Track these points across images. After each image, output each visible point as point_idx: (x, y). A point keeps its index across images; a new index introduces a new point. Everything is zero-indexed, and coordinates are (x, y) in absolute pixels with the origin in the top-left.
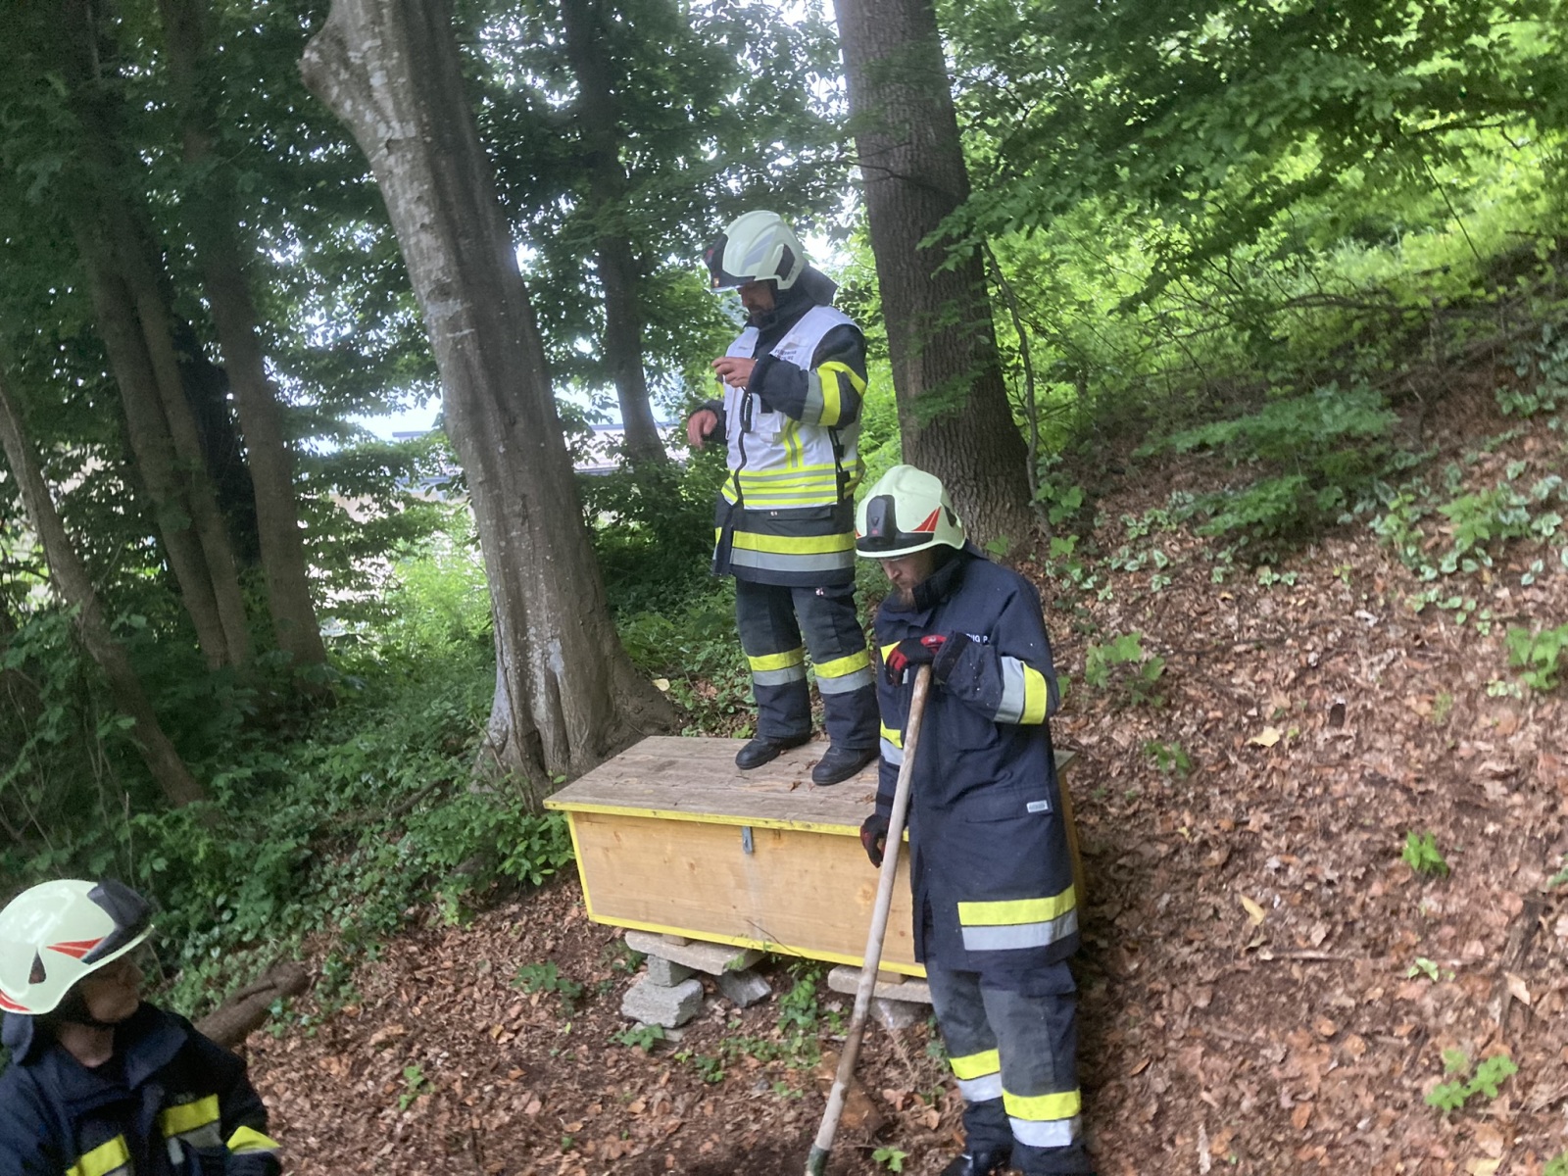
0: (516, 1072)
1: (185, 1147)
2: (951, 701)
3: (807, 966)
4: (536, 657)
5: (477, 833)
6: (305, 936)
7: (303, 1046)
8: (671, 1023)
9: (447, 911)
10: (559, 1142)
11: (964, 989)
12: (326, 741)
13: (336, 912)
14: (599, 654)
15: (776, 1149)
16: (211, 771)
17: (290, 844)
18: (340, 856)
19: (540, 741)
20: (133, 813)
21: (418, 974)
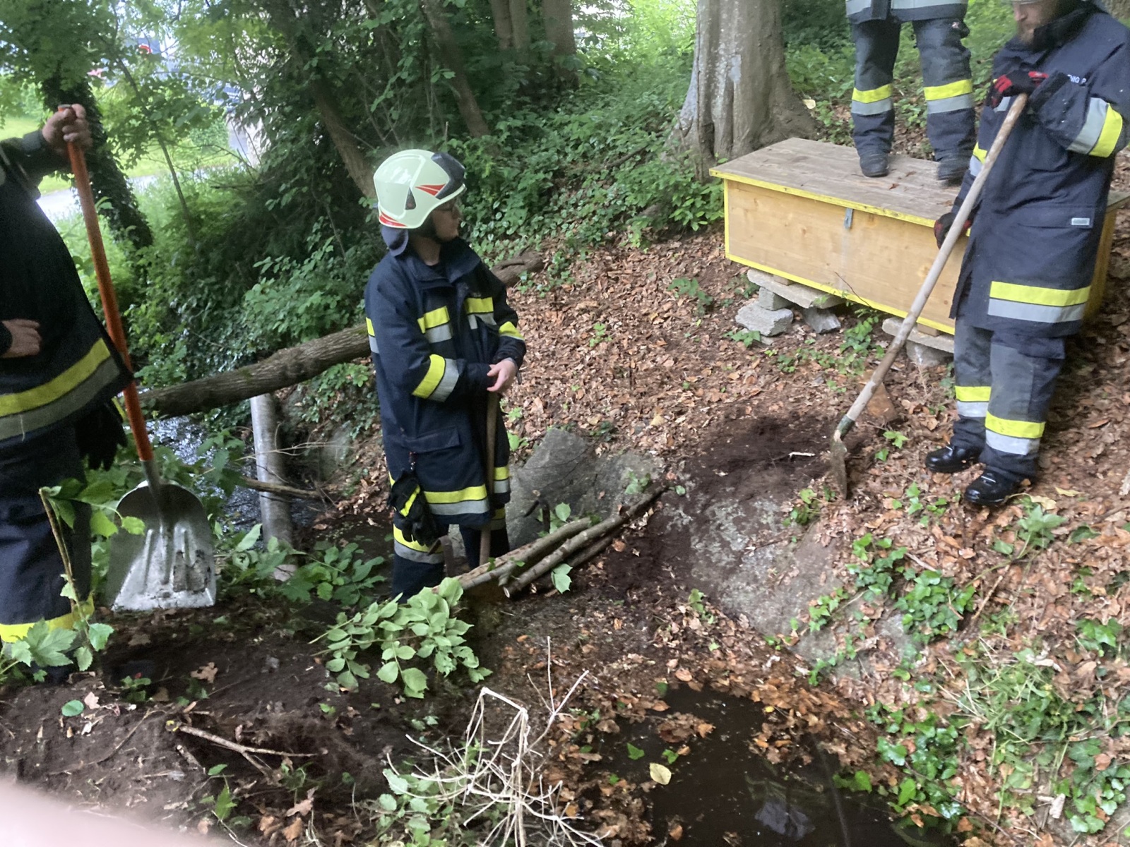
0: (662, 342)
1: (479, 321)
2: (1037, 128)
3: (870, 312)
4: (721, 67)
5: (661, 188)
6: (544, 238)
7: (537, 302)
8: (767, 333)
9: (633, 237)
10: (681, 385)
11: (979, 343)
12: (570, 112)
13: (564, 227)
14: (768, 71)
15: (820, 418)
16: (497, 118)
17: (541, 175)
18: (570, 190)
19: (713, 131)
20: (450, 138)
21: (610, 274)
